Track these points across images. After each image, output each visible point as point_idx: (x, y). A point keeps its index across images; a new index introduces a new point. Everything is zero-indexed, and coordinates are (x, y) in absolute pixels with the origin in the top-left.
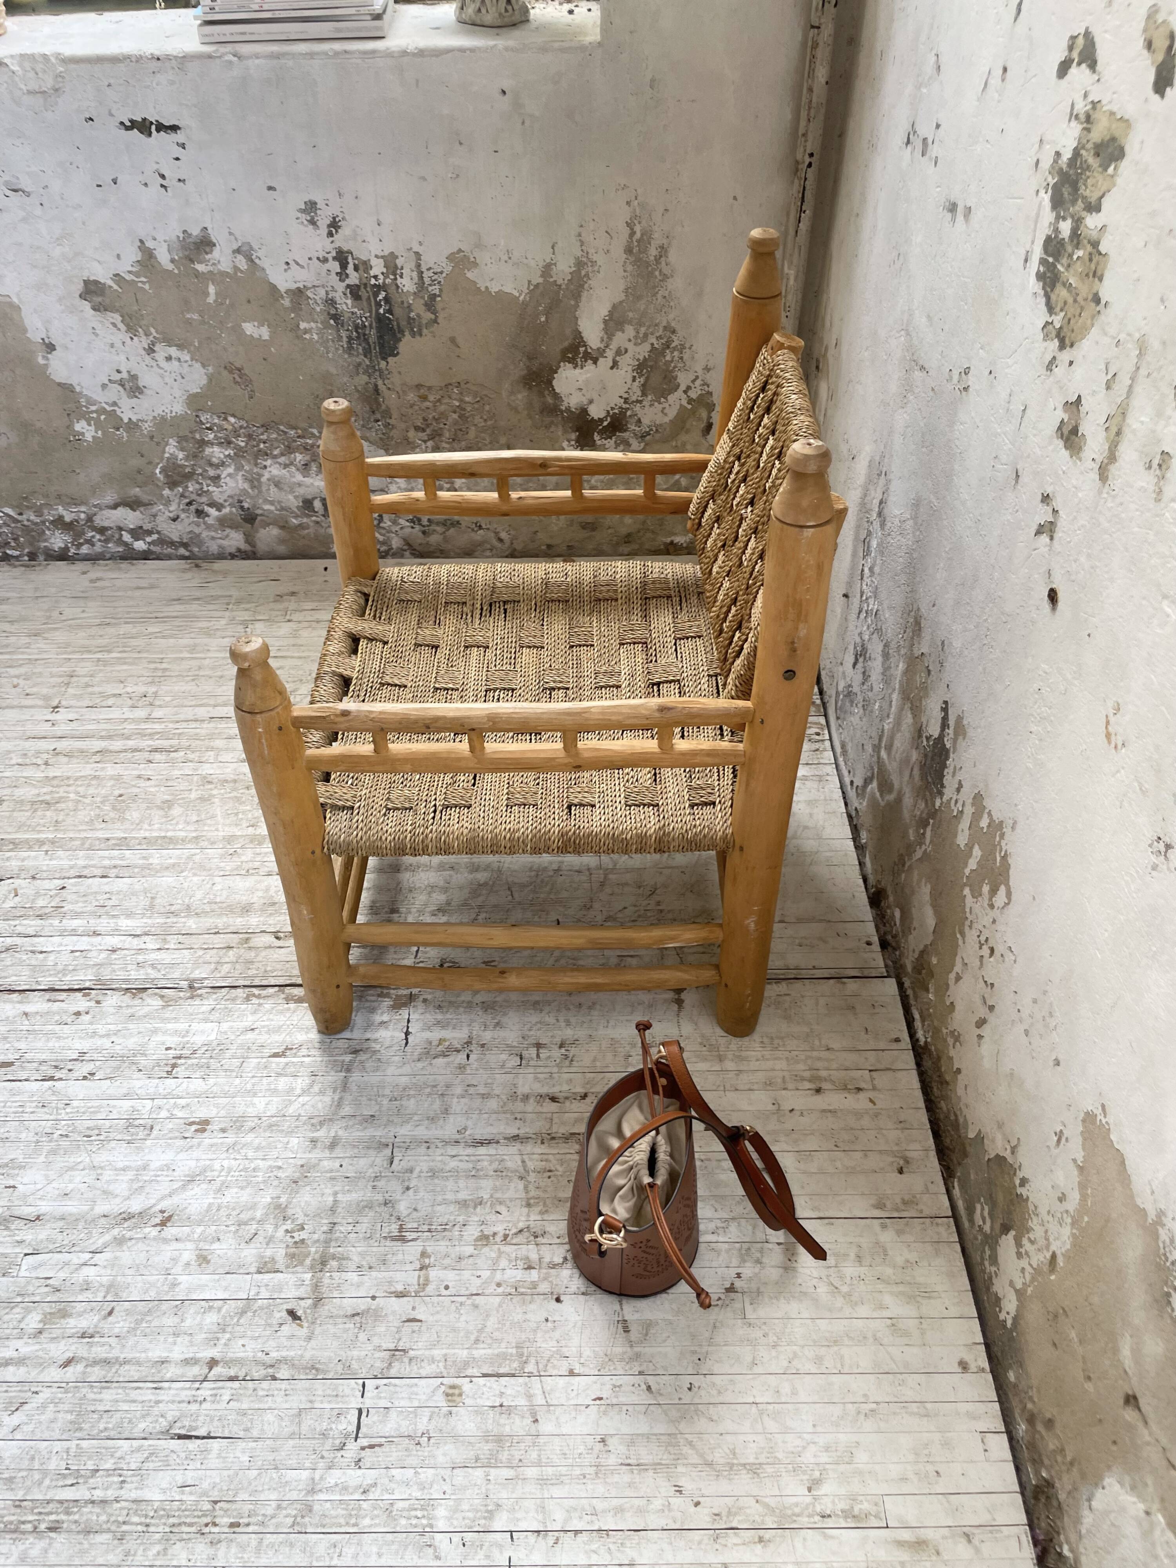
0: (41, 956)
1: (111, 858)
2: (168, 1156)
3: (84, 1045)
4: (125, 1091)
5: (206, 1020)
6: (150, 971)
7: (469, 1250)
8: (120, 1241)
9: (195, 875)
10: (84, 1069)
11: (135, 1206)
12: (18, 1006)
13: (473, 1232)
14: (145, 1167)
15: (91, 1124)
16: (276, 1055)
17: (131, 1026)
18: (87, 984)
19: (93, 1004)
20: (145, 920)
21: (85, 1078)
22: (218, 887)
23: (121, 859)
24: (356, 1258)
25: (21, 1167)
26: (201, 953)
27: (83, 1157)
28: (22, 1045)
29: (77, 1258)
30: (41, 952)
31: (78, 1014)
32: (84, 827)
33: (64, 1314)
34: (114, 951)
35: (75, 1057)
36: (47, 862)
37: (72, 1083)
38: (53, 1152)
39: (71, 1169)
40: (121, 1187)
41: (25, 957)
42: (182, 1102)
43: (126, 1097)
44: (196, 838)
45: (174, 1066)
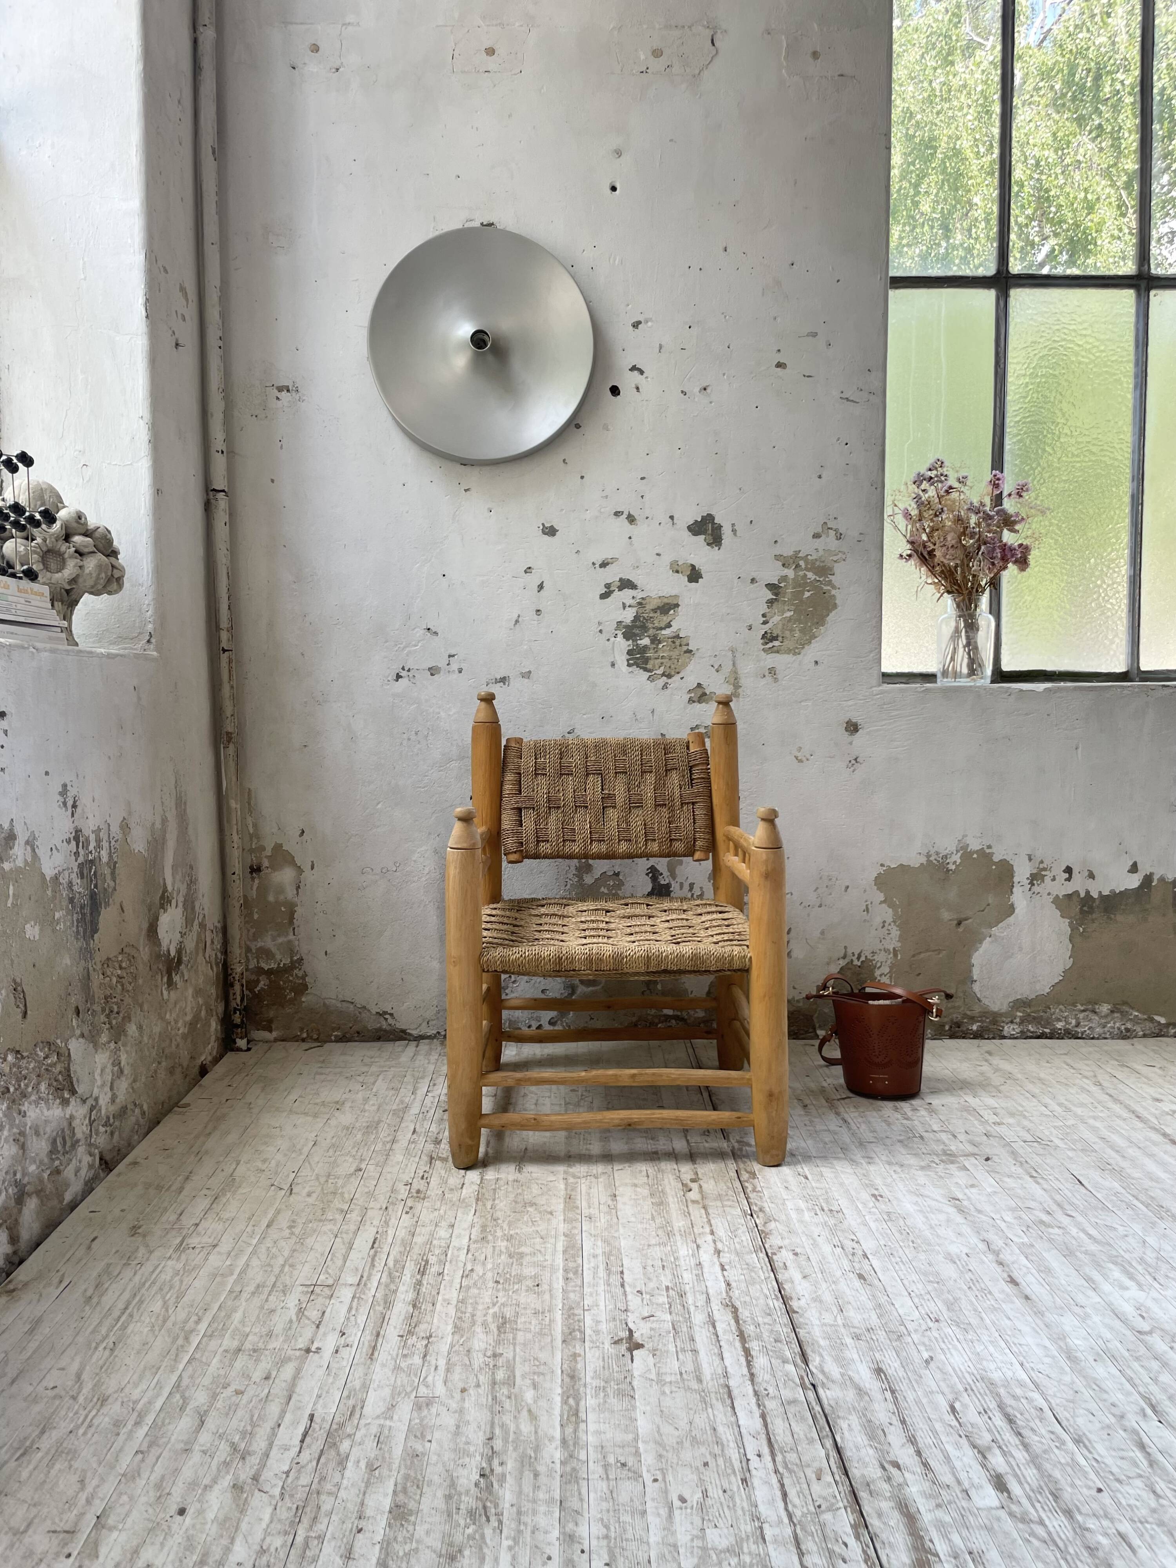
0: (734, 1284)
1: (595, 1273)
2: (908, 1206)
3: (827, 1249)
4: (862, 1227)
5: (784, 1204)
6: (740, 1231)
7: (916, 1122)
8: (979, 1212)
9: (617, 1231)
10: (848, 1244)
11: (952, 1210)
12: (797, 1282)
13: (905, 1122)
14: (921, 1211)
15: (897, 1235)
16: (807, 1178)
17: (800, 1231)
18: (762, 1255)
19: (783, 1251)
20: (679, 1244)
21: (858, 1242)
22: (633, 1219)
23: (596, 1268)
24: (942, 1147)
25: (949, 1254)
26: (712, 1215)
27: (927, 1233)
28: (839, 1273)
29: (1003, 1225)
30: (729, 1285)
31: (796, 1254)
32: (547, 1296)
33: (1042, 1222)
34: (718, 1252)
35: (839, 1250)
36: (602, 1307)
37: (864, 1247)
38: (929, 1244)
39: (938, 1236)
40: (942, 1217)
41: (737, 1292)
42: (860, 1206)
43: (866, 1224)
44: (565, 1235)
45: (831, 1211)
